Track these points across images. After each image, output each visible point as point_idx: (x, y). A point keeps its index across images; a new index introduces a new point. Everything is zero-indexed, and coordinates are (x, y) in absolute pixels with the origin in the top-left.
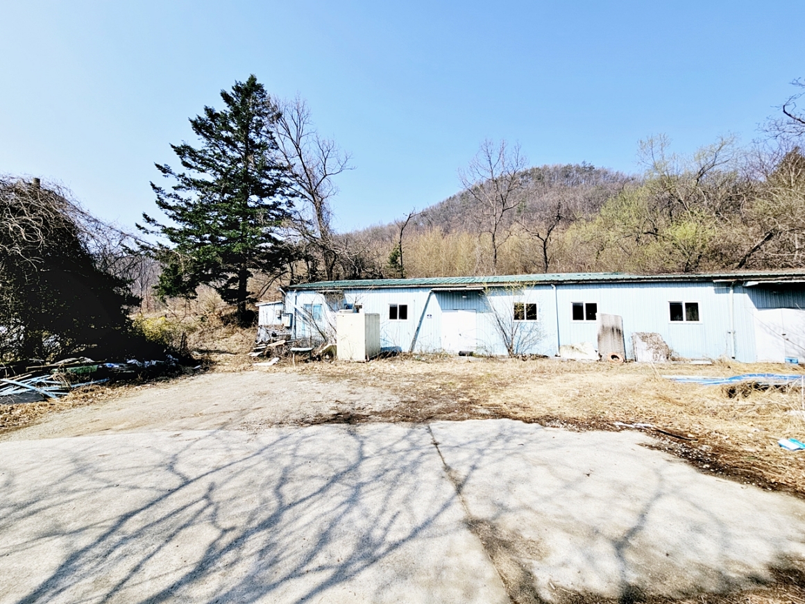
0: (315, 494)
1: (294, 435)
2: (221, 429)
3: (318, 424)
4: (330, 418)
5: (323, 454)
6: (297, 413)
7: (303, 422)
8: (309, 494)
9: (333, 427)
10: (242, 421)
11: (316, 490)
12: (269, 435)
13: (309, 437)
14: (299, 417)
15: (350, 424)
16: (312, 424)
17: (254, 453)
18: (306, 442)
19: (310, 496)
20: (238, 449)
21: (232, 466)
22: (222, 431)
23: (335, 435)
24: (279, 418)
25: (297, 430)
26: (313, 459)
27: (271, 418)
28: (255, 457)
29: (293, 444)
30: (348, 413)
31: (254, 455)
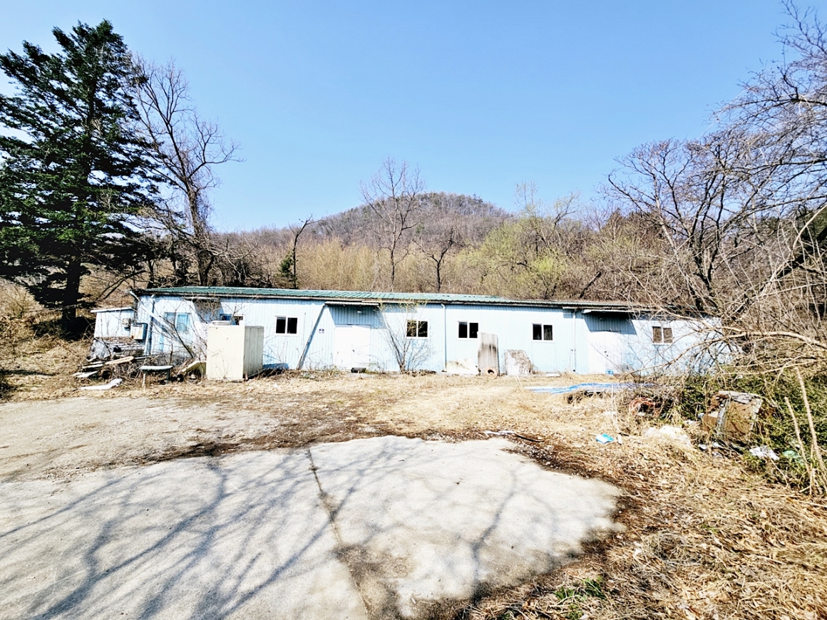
0: (149, 550)
1: (129, 478)
2: (8, 481)
3: (168, 460)
4: (186, 450)
5: (169, 497)
6: (139, 448)
7: (147, 459)
8: (140, 551)
9: (189, 462)
10: (48, 467)
11: (151, 546)
12: (89, 482)
13: (151, 477)
14: (141, 453)
15: (212, 455)
16: (160, 460)
17: (60, 509)
18: (147, 484)
19: (141, 555)
20: (33, 506)
21: (18, 532)
22: (10, 484)
23: (191, 471)
24: (110, 457)
25: (136, 470)
26: (153, 505)
27: (97, 457)
28: (61, 514)
29: (126, 489)
30: (212, 443)
31: (61, 511)
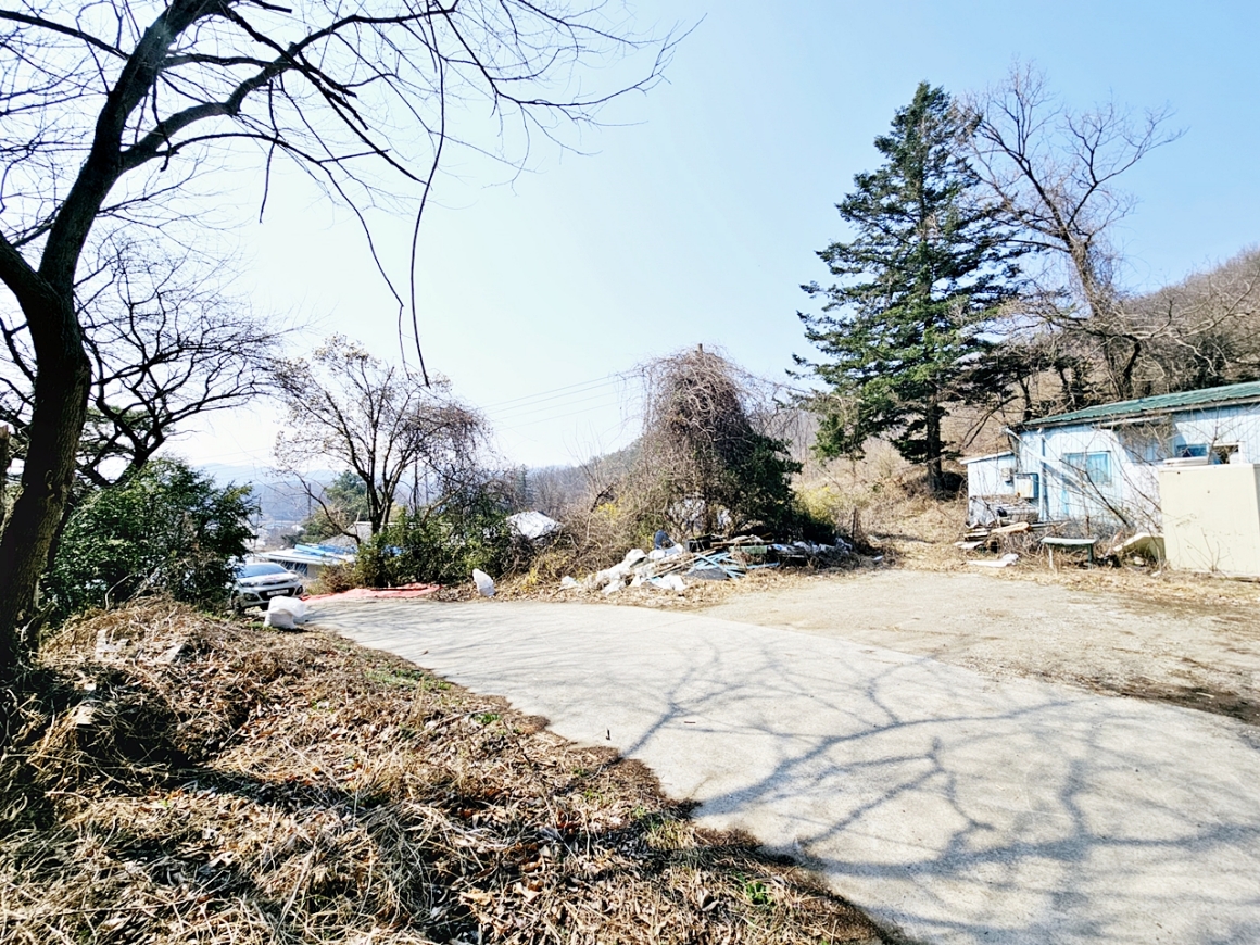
0: (1165, 843)
1: (1081, 705)
2: (934, 658)
3: (1142, 697)
4: (1174, 692)
5: (1171, 765)
6: (1080, 663)
7: (1098, 684)
8: (1152, 837)
9: (1188, 714)
10: (966, 654)
12: (1027, 692)
13: (1120, 717)
14: (1088, 673)
15: (1245, 720)
16: (1125, 693)
17: (1000, 713)
18: (1118, 726)
19: (1156, 843)
20: (968, 697)
21: (963, 722)
22: (934, 662)
23: (1202, 735)
24: (1040, 666)
25: (1086, 697)
26: (1144, 766)
27: (1022, 659)
28: (1004, 721)
29: (1083, 721)
30: (1230, 694)
31: (1002, 717)
